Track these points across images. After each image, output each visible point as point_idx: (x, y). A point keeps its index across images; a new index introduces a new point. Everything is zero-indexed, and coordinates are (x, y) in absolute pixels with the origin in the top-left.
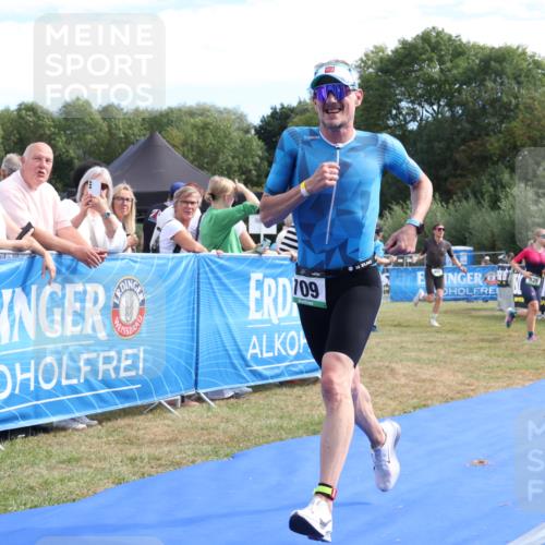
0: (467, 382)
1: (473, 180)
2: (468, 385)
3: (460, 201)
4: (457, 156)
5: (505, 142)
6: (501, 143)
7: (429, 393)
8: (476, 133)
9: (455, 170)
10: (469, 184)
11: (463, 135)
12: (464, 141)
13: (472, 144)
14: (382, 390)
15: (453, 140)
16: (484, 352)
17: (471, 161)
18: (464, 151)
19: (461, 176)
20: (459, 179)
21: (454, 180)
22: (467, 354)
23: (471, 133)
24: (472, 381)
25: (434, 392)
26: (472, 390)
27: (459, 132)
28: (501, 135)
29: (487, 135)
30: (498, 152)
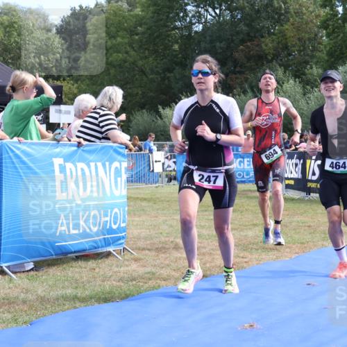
0: (242, 255)
1: (251, 77)
2: (243, 258)
3: (239, 95)
4: (236, 55)
5: (278, 43)
6: (275, 44)
7: (208, 265)
8: (252, 34)
9: (235, 67)
10: (246, 80)
11: (241, 36)
12: (243, 41)
13: (249, 44)
14: (167, 262)
15: (233, 41)
16: (257, 228)
17: (249, 59)
18: (242, 50)
19: (240, 72)
20: (238, 75)
21: (234, 76)
22: (242, 230)
23: (248, 34)
24: (246, 254)
25: (213, 264)
26: (246, 262)
27: (238, 33)
28: (274, 37)
29: (263, 37)
30: (272, 51)
